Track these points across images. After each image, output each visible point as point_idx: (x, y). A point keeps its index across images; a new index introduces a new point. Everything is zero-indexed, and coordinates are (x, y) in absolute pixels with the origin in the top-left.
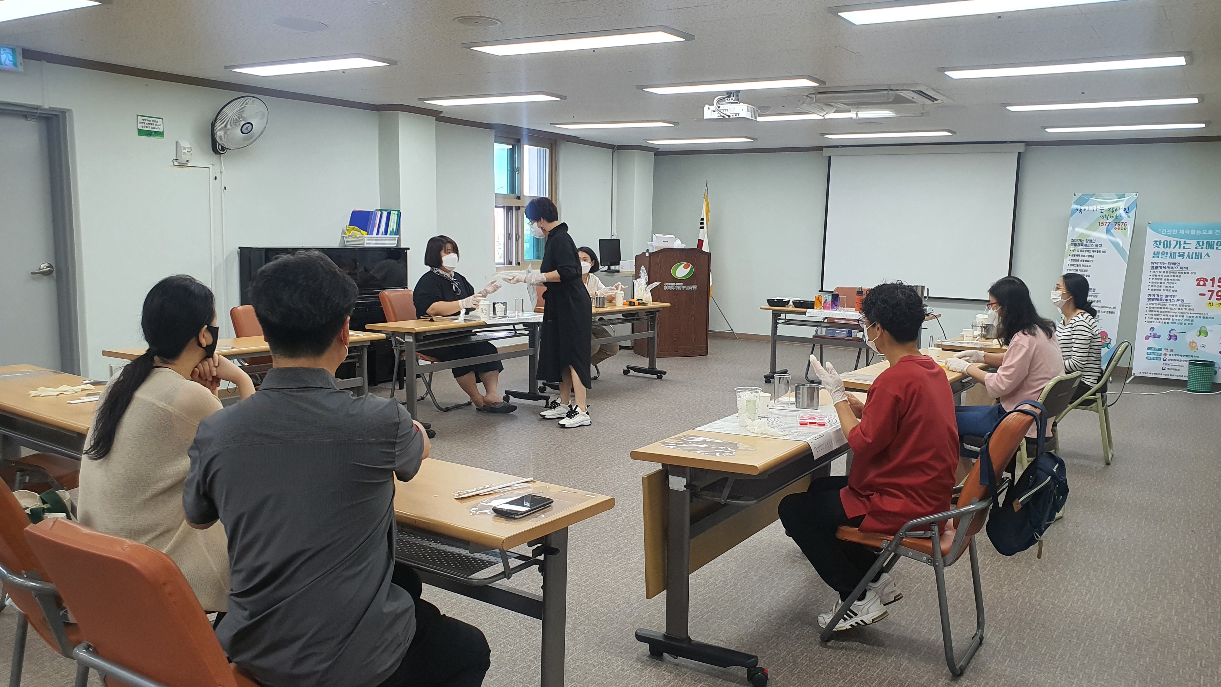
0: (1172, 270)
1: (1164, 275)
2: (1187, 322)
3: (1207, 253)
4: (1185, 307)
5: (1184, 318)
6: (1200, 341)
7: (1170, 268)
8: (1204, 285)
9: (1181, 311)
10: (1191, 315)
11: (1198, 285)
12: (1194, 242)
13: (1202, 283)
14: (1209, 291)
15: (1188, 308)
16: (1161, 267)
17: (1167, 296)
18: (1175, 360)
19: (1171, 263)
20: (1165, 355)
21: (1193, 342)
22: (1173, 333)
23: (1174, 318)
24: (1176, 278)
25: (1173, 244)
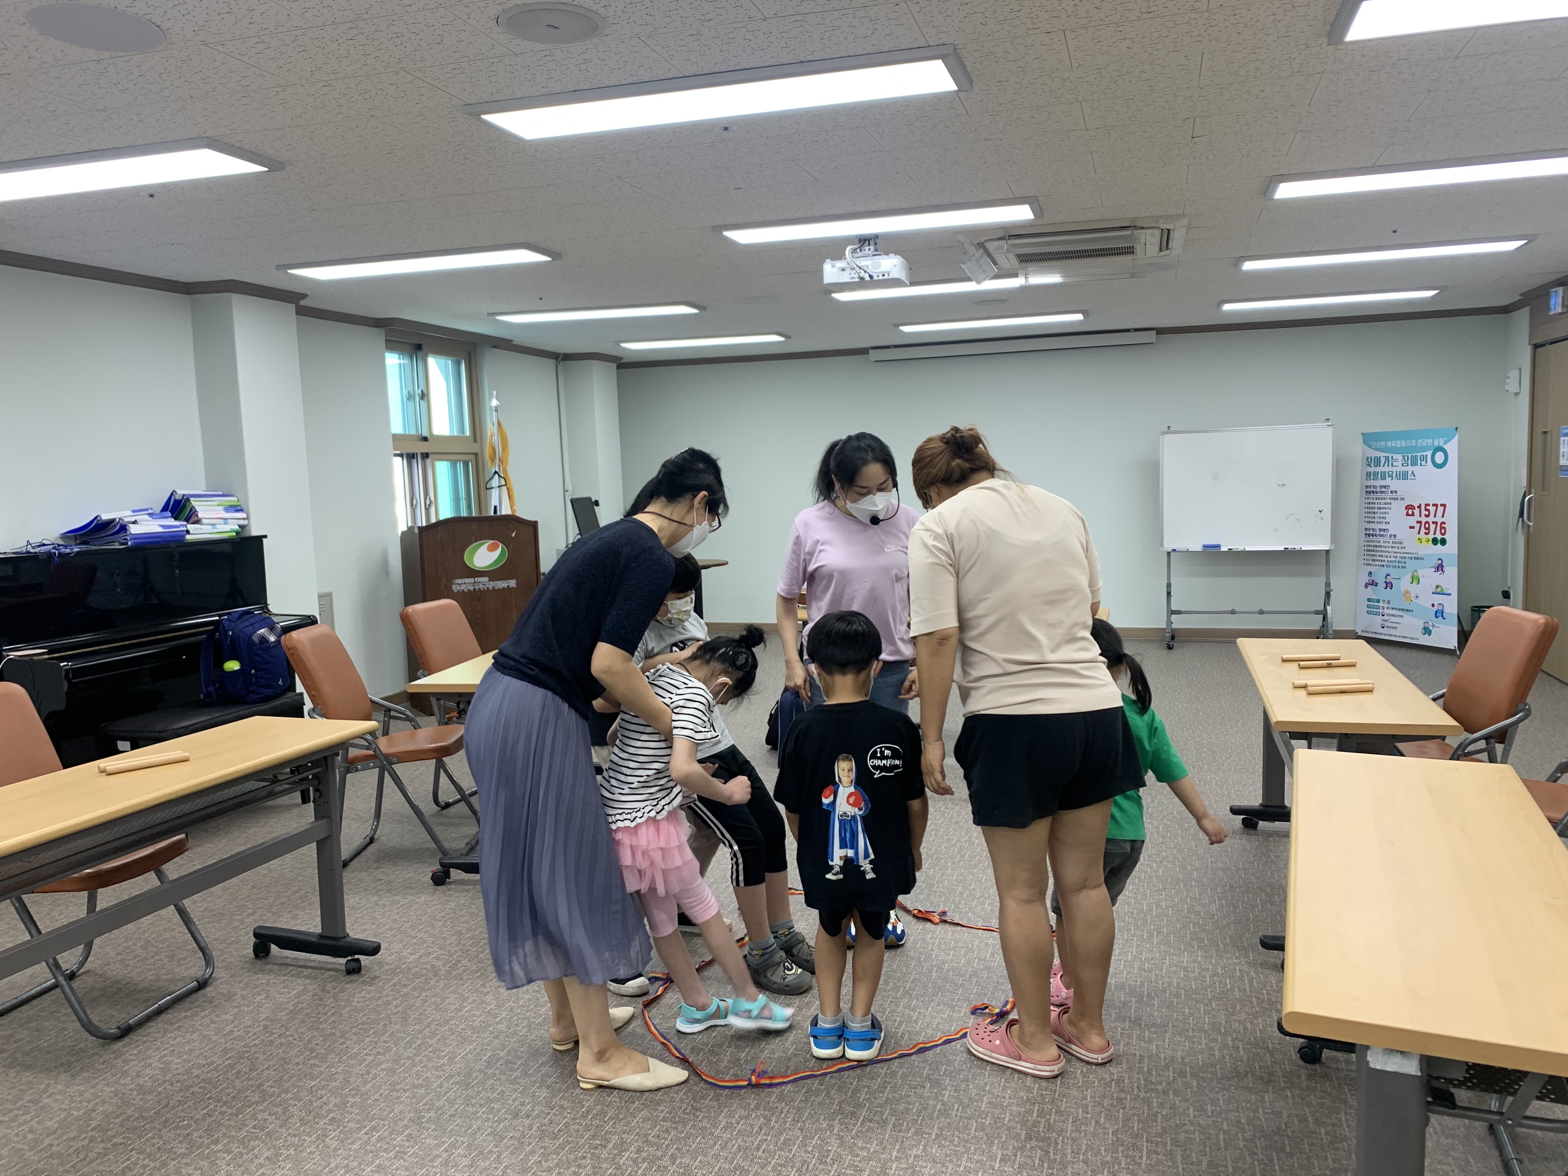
0: (1383, 496)
1: (1376, 501)
2: (1401, 565)
3: (1413, 473)
4: (1396, 545)
5: (1397, 560)
6: (1414, 589)
7: (1381, 492)
8: (1413, 515)
9: (1394, 550)
10: (1403, 555)
11: (1408, 515)
12: (1399, 457)
13: (1410, 512)
14: (1418, 522)
15: (1400, 546)
16: (1373, 492)
17: (1380, 530)
18: (1393, 615)
19: (1381, 487)
20: (1383, 608)
21: (1407, 592)
22: (1389, 579)
23: (1389, 559)
24: (1387, 506)
25: (1383, 460)
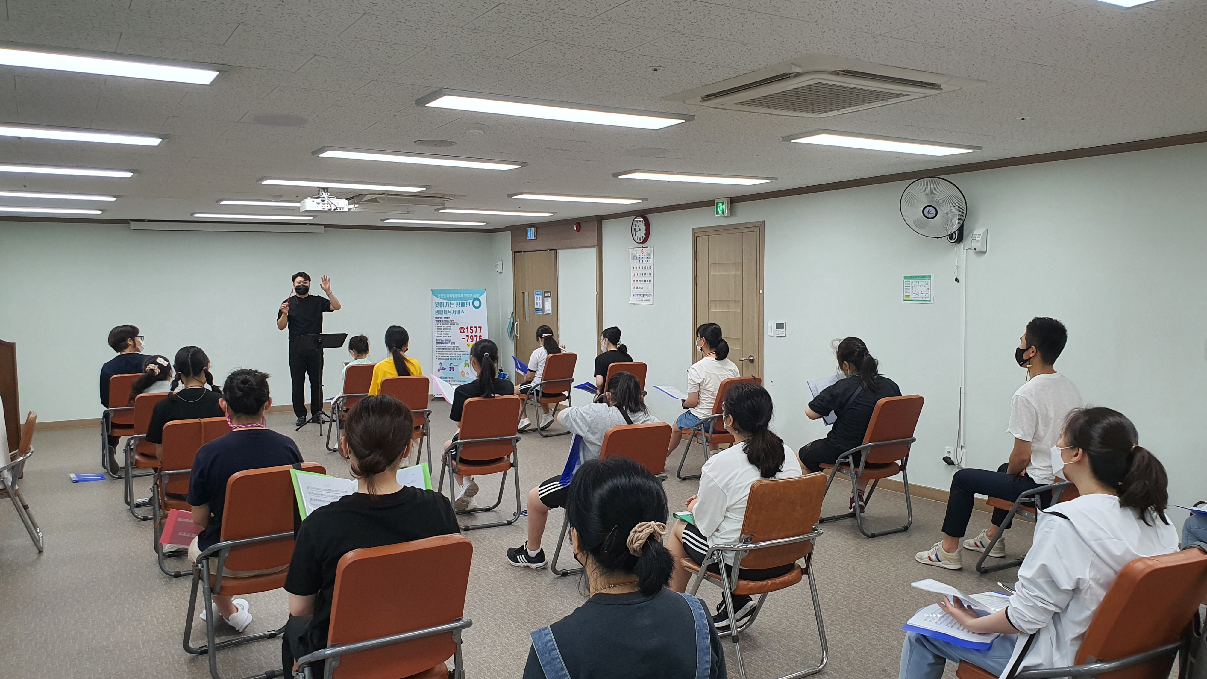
0: (446, 322)
1: (442, 326)
2: (458, 358)
3: (462, 311)
4: (456, 348)
5: (456, 356)
8: (464, 332)
9: (454, 350)
10: (459, 353)
11: (461, 332)
12: (455, 303)
14: (467, 336)
16: (440, 321)
19: (445, 318)
21: (463, 372)
22: (452, 366)
24: (449, 328)
25: (445, 304)
